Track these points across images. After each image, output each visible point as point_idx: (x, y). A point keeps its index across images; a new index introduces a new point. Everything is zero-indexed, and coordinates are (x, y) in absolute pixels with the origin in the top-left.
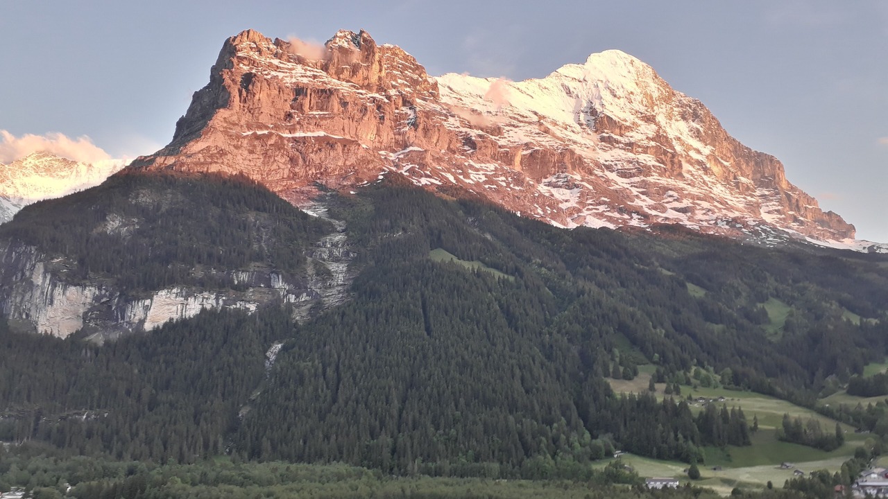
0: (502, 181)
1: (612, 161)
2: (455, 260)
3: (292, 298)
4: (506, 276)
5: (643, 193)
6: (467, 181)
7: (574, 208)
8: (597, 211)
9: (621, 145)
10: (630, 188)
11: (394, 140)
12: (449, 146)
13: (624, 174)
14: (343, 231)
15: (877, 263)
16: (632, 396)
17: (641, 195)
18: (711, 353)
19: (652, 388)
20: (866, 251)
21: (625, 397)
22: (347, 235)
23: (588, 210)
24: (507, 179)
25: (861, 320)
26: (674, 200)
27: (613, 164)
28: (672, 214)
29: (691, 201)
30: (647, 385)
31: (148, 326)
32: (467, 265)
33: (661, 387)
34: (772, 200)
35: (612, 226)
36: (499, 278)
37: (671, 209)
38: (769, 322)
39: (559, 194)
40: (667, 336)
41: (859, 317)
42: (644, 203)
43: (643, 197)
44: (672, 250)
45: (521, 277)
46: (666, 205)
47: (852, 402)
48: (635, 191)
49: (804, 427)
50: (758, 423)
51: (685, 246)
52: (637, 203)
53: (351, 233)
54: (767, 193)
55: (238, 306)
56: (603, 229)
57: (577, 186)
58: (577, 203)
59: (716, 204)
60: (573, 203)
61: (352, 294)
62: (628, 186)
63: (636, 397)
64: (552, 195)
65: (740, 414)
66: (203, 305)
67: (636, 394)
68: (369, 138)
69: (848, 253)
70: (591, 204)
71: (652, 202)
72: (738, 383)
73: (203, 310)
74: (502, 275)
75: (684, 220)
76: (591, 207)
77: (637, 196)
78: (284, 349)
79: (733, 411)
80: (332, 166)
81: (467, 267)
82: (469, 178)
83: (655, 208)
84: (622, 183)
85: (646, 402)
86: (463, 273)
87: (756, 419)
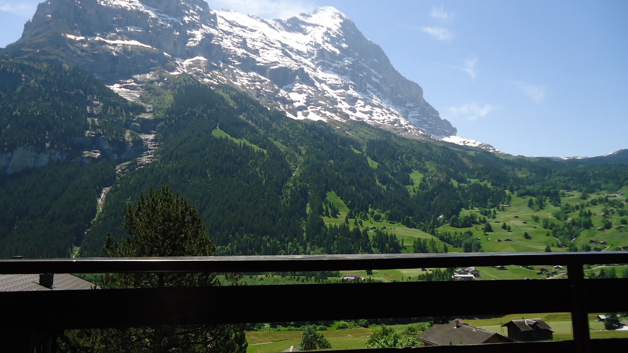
0: (258, 85)
1: (326, 78)
2: (229, 137)
3: (116, 156)
4: (262, 150)
6: (235, 83)
7: (302, 106)
8: (316, 109)
9: (332, 68)
11: (185, 52)
13: (333, 87)
14: (151, 112)
15: (467, 152)
16: (335, 226)
17: (342, 101)
18: (378, 200)
19: (347, 222)
20: (461, 144)
21: (332, 227)
22: (154, 115)
23: (311, 108)
24: (261, 84)
25: (459, 185)
26: (361, 106)
27: (326, 80)
28: (359, 115)
29: (371, 107)
30: (344, 220)
31: (9, 171)
32: (237, 141)
33: (351, 221)
34: (415, 110)
35: (324, 120)
36: (257, 150)
37: (360, 111)
38: (412, 184)
39: (294, 96)
40: (356, 190)
41: (457, 183)
42: (344, 106)
44: (359, 137)
45: (271, 151)
46: (356, 108)
47: (452, 230)
48: (339, 99)
50: (404, 242)
51: (367, 135)
52: (339, 106)
53: (157, 114)
54: (412, 106)
55: (77, 160)
56: (320, 121)
57: (305, 92)
58: (305, 103)
59: (384, 110)
60: (302, 103)
61: (157, 156)
62: (335, 96)
63: (338, 227)
64: (289, 97)
65: (393, 237)
66: (51, 158)
67: (338, 225)
68: (168, 48)
69: (453, 145)
70: (313, 105)
71: (349, 106)
72: (393, 219)
73: (51, 162)
74: (259, 148)
75: (366, 117)
76: (312, 106)
77: (340, 102)
78: (111, 191)
79: (391, 235)
81: (236, 142)
82: (236, 81)
83: (350, 109)
84: (331, 93)
85: (344, 229)
86: (235, 146)
87: (403, 240)
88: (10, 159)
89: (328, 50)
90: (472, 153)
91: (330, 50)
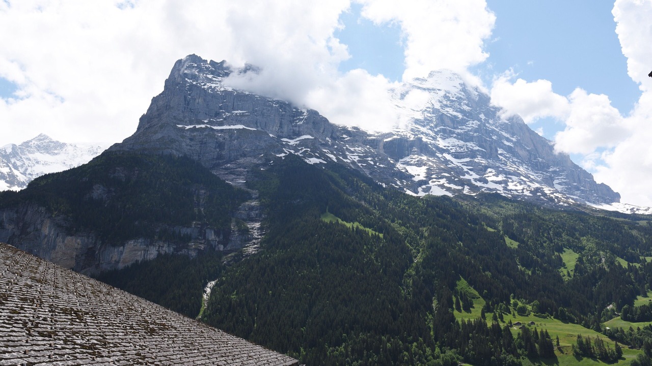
0: (371, 160)
1: (448, 147)
2: (340, 221)
3: (221, 247)
4: (377, 233)
5: (470, 170)
6: (345, 160)
7: (422, 181)
8: (439, 183)
9: (454, 135)
10: (462, 166)
11: (292, 131)
12: (332, 135)
13: (457, 156)
14: (257, 198)
15: (637, 222)
18: (523, 289)
19: (483, 316)
20: (629, 212)
21: (465, 323)
22: (260, 201)
23: (433, 182)
24: (375, 159)
25: (629, 265)
26: (493, 175)
27: (449, 148)
28: (491, 186)
29: (504, 176)
30: (480, 315)
31: (121, 266)
32: (349, 225)
33: (489, 316)
34: (561, 175)
35: (450, 195)
36: (372, 234)
37: (492, 181)
38: (564, 265)
39: (412, 170)
40: (493, 276)
41: (627, 262)
42: (472, 176)
43: (471, 173)
44: (493, 212)
45: (388, 234)
46: (487, 178)
47: (625, 326)
48: (465, 168)
49: (592, 344)
50: (560, 341)
51: (502, 209)
52: (467, 177)
53: (263, 200)
54: (557, 170)
55: (183, 252)
56: (444, 197)
57: (425, 165)
58: (426, 177)
59: (522, 178)
60: (422, 177)
61: (264, 245)
62: (459, 165)
63: (473, 323)
64: (407, 171)
65: (545, 335)
66: (159, 251)
67: (472, 320)
68: (274, 129)
69: (616, 214)
70: (435, 178)
71: (478, 177)
72: (542, 311)
73: (159, 255)
74: (374, 232)
75: (500, 188)
76: (434, 180)
77: (468, 173)
78: (216, 285)
79: (542, 332)
80: (249, 150)
81: (348, 227)
82: (347, 158)
83: (480, 180)
84: (456, 162)
85: (480, 326)
86: (346, 231)
87: (558, 338)
88: (122, 253)
89: (448, 115)
90: (643, 223)
91: (451, 115)
